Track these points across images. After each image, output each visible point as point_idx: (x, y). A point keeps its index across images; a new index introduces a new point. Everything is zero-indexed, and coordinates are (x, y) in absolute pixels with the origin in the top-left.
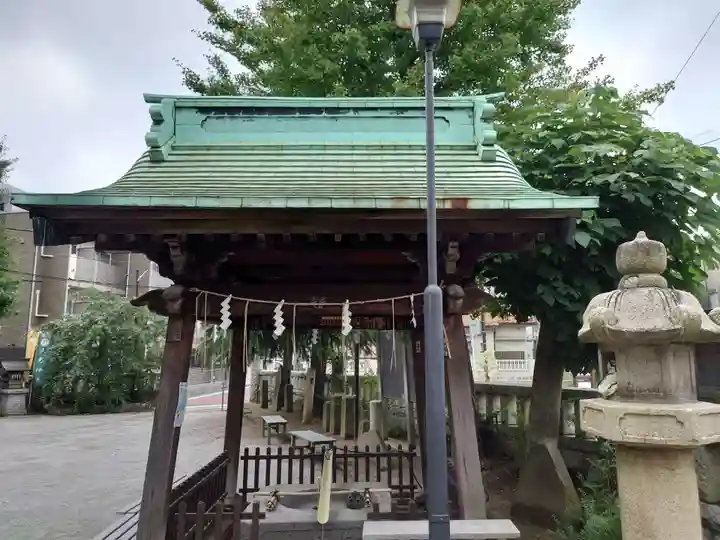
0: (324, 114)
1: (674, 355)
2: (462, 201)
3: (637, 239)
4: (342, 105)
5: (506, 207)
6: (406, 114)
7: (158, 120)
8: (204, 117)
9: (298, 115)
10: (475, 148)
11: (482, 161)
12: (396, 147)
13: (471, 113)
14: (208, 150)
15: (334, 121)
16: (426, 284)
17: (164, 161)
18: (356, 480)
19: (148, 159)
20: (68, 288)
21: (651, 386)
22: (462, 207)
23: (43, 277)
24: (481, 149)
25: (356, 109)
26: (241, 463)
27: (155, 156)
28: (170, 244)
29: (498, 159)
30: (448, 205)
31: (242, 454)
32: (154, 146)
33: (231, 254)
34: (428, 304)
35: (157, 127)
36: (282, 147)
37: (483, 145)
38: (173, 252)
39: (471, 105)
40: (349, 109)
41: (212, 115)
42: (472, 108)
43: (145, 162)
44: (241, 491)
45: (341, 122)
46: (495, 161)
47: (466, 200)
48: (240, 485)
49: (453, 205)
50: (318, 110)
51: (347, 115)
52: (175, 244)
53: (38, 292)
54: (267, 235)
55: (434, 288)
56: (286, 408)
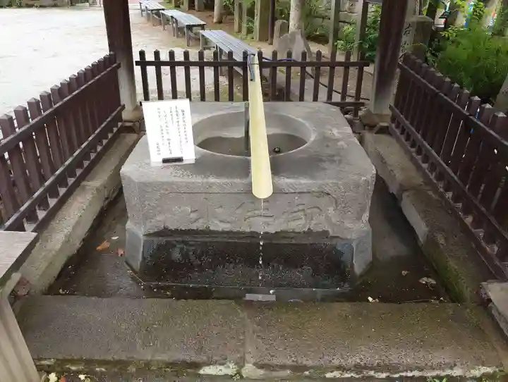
18: (301, 99)
26: (137, 70)
31: (136, 57)
56: (196, 7)
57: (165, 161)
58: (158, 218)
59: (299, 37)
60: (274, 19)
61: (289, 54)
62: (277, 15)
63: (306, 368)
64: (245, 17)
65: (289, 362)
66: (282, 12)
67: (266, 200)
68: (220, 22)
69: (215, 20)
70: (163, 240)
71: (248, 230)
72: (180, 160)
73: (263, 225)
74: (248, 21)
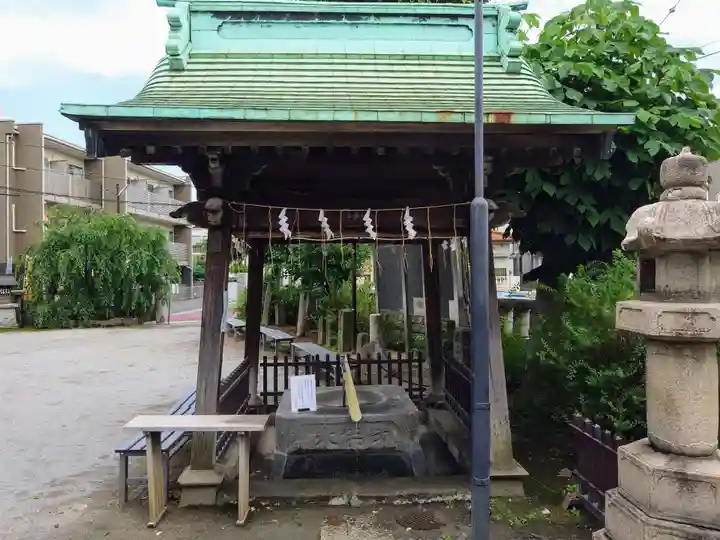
0: (344, 20)
1: (710, 260)
2: (506, 116)
3: (681, 155)
4: (362, 10)
5: (548, 122)
6: (429, 21)
7: (175, 25)
8: (220, 22)
9: (317, 20)
10: (498, 59)
11: (508, 73)
12: (419, 57)
13: (495, 22)
14: (227, 58)
15: (354, 27)
16: (472, 196)
17: (183, 70)
18: (380, 382)
19: (168, 67)
20: (44, 202)
21: (688, 289)
22: (506, 122)
23: (19, 190)
24: (506, 61)
25: (378, 15)
27: (174, 63)
28: (210, 156)
29: (523, 71)
30: (492, 119)
32: (173, 54)
33: (264, 167)
34: (475, 216)
35: (174, 34)
36: (302, 56)
37: (509, 56)
38: (212, 165)
39: (495, 13)
40: (369, 15)
41: (228, 19)
42: (496, 17)
43: (165, 70)
44: (262, 394)
45: (362, 29)
46: (520, 74)
47: (509, 114)
48: (260, 388)
49: (497, 119)
50: (338, 16)
51: (368, 21)
52: (215, 156)
53: (14, 206)
54: (311, 148)
55: (480, 200)
56: (277, 323)
57: (299, 410)
58: (297, 442)
59: (377, 345)
60: (356, 332)
61: (369, 356)
62: (359, 329)
63: (383, 498)
64: (329, 332)
65: (374, 495)
66: (362, 326)
67: (359, 422)
68: (303, 335)
69: (298, 334)
70: (298, 457)
71: (349, 448)
72: (308, 409)
73: (358, 445)
74: (332, 334)
